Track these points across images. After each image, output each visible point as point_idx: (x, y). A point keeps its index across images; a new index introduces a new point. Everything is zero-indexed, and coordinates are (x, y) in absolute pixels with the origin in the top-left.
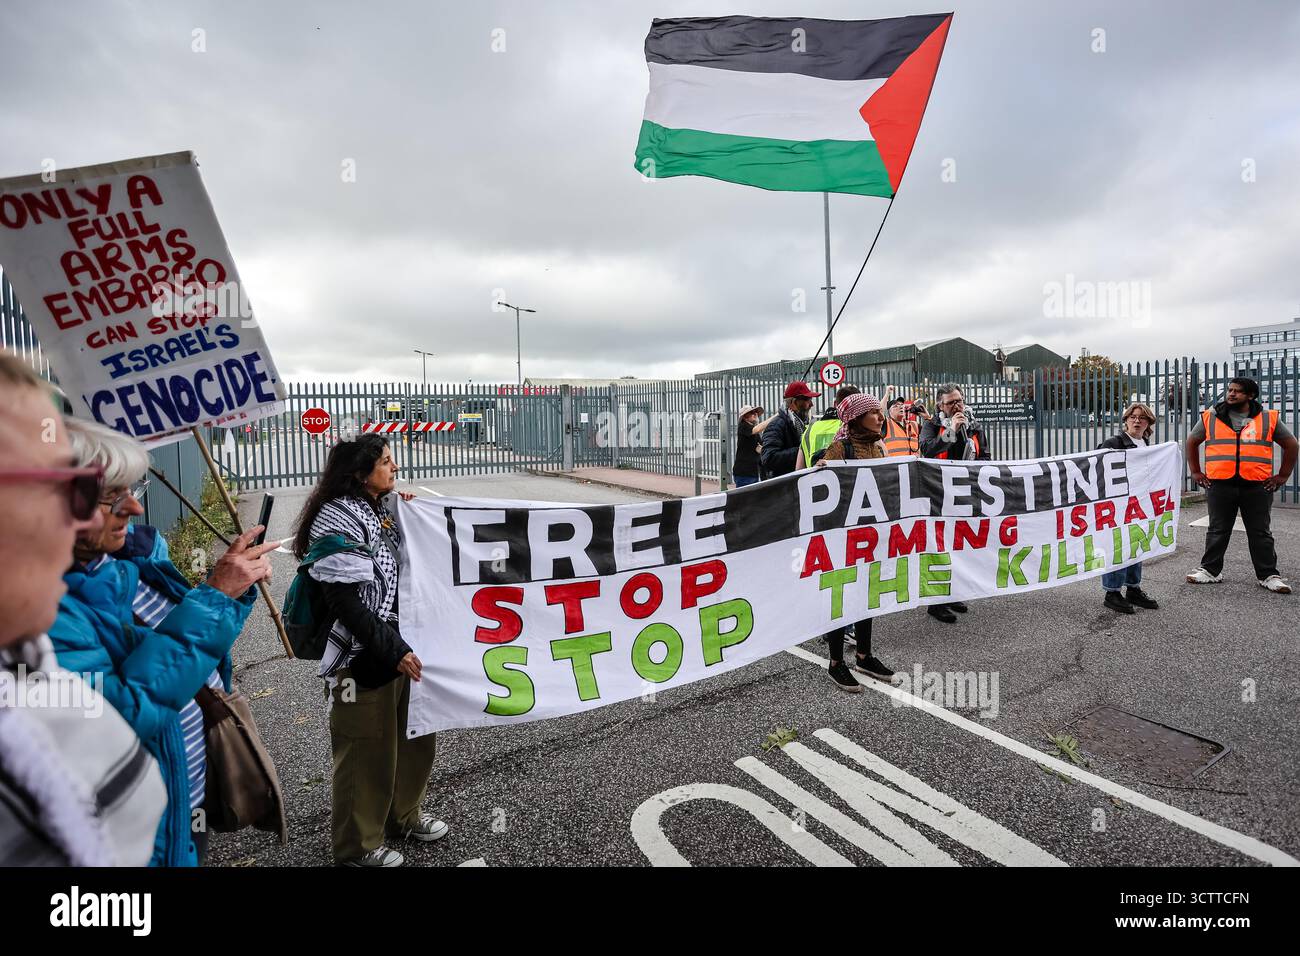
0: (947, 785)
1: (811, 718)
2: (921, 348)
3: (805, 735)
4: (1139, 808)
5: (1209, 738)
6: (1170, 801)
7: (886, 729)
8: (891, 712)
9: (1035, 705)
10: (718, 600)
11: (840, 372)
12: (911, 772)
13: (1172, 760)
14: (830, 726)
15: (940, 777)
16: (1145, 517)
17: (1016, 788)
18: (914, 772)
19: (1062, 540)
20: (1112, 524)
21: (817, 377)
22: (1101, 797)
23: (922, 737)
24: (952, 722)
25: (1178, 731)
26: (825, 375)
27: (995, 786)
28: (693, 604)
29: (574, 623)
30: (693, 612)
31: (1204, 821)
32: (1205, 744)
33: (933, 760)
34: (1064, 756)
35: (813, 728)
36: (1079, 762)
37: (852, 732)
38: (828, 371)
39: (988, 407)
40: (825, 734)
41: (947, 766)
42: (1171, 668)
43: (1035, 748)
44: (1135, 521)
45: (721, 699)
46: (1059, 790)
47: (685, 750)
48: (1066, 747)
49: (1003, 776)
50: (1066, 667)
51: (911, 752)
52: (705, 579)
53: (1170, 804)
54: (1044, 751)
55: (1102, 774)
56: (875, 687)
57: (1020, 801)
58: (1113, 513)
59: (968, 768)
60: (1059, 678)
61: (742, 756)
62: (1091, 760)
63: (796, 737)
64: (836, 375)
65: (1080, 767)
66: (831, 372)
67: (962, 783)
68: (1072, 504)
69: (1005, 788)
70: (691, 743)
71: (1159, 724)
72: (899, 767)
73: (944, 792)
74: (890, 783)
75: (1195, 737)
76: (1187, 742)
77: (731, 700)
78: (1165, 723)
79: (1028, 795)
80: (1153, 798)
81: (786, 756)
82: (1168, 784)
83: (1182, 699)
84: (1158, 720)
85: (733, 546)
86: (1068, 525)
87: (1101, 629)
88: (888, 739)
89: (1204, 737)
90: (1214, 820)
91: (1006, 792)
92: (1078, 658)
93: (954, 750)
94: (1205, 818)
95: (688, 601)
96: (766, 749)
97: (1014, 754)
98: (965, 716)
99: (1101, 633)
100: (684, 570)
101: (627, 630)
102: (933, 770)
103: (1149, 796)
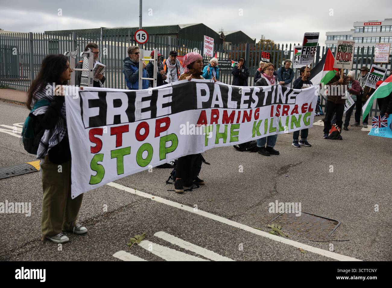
0: (227, 253)
1: (151, 227)
2: (182, 28)
3: (150, 236)
4: (310, 252)
5: (332, 219)
6: (322, 247)
7: (192, 229)
8: (193, 220)
9: (260, 211)
10: (167, 134)
11: (146, 36)
12: (208, 249)
13: (319, 230)
14: (163, 230)
15: (223, 249)
16: (298, 113)
17: (258, 250)
18: (210, 248)
19: (272, 117)
20: (287, 114)
21: (132, 38)
22: (295, 250)
23: (211, 231)
24: (224, 222)
25: (320, 217)
26: (137, 37)
27: (249, 250)
28: (159, 135)
29: (119, 143)
30: (158, 138)
31: (335, 253)
32: (331, 221)
33: (218, 242)
34: (277, 233)
35: (154, 232)
36: (283, 235)
37: (174, 232)
38: (139, 35)
39: (222, 62)
40: (160, 234)
41: (225, 244)
42: (314, 190)
43: (263, 231)
44: (294, 114)
45: (98, 221)
46: (277, 249)
47: (81, 252)
48: (276, 229)
49: (252, 246)
50: (271, 192)
51: (206, 239)
52: (163, 125)
53: (322, 249)
54: (267, 231)
55: (294, 239)
56: (182, 208)
57: (261, 256)
58: (288, 110)
59: (235, 243)
60: (269, 198)
61: (117, 251)
62: (288, 233)
63: (145, 238)
64: (143, 38)
65: (284, 237)
66: (141, 36)
67: (234, 251)
68: (277, 103)
69: (254, 251)
70: (85, 248)
71: (312, 215)
72: (202, 247)
73: (226, 256)
74: (199, 255)
75: (327, 219)
76: (324, 221)
77: (104, 222)
78: (315, 214)
79: (264, 253)
80: (315, 247)
81: (141, 248)
82: (320, 240)
83: (320, 203)
84: (312, 213)
85: (174, 111)
86: (275, 112)
87: (283, 173)
88: (194, 234)
89: (330, 218)
90: (339, 253)
91: (254, 253)
92: (275, 188)
93: (227, 236)
94: (336, 253)
95: (157, 135)
96: (130, 246)
97: (254, 234)
98: (229, 219)
99: (283, 175)
100: (157, 121)
101: (136, 145)
102: (219, 246)
103: (313, 246)
